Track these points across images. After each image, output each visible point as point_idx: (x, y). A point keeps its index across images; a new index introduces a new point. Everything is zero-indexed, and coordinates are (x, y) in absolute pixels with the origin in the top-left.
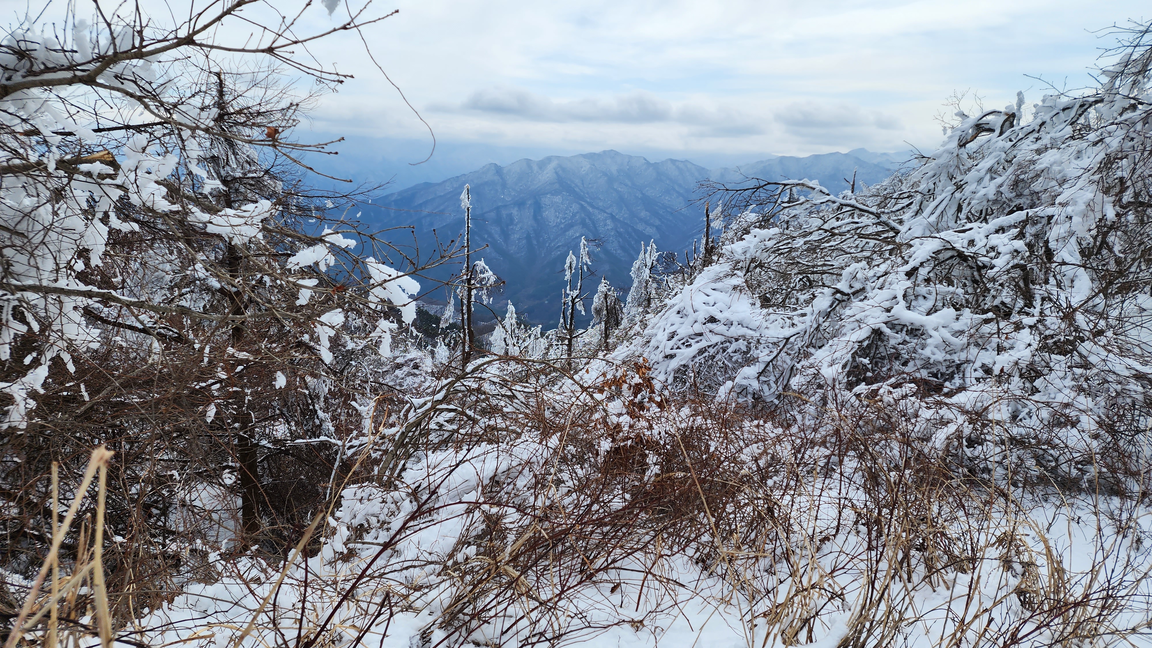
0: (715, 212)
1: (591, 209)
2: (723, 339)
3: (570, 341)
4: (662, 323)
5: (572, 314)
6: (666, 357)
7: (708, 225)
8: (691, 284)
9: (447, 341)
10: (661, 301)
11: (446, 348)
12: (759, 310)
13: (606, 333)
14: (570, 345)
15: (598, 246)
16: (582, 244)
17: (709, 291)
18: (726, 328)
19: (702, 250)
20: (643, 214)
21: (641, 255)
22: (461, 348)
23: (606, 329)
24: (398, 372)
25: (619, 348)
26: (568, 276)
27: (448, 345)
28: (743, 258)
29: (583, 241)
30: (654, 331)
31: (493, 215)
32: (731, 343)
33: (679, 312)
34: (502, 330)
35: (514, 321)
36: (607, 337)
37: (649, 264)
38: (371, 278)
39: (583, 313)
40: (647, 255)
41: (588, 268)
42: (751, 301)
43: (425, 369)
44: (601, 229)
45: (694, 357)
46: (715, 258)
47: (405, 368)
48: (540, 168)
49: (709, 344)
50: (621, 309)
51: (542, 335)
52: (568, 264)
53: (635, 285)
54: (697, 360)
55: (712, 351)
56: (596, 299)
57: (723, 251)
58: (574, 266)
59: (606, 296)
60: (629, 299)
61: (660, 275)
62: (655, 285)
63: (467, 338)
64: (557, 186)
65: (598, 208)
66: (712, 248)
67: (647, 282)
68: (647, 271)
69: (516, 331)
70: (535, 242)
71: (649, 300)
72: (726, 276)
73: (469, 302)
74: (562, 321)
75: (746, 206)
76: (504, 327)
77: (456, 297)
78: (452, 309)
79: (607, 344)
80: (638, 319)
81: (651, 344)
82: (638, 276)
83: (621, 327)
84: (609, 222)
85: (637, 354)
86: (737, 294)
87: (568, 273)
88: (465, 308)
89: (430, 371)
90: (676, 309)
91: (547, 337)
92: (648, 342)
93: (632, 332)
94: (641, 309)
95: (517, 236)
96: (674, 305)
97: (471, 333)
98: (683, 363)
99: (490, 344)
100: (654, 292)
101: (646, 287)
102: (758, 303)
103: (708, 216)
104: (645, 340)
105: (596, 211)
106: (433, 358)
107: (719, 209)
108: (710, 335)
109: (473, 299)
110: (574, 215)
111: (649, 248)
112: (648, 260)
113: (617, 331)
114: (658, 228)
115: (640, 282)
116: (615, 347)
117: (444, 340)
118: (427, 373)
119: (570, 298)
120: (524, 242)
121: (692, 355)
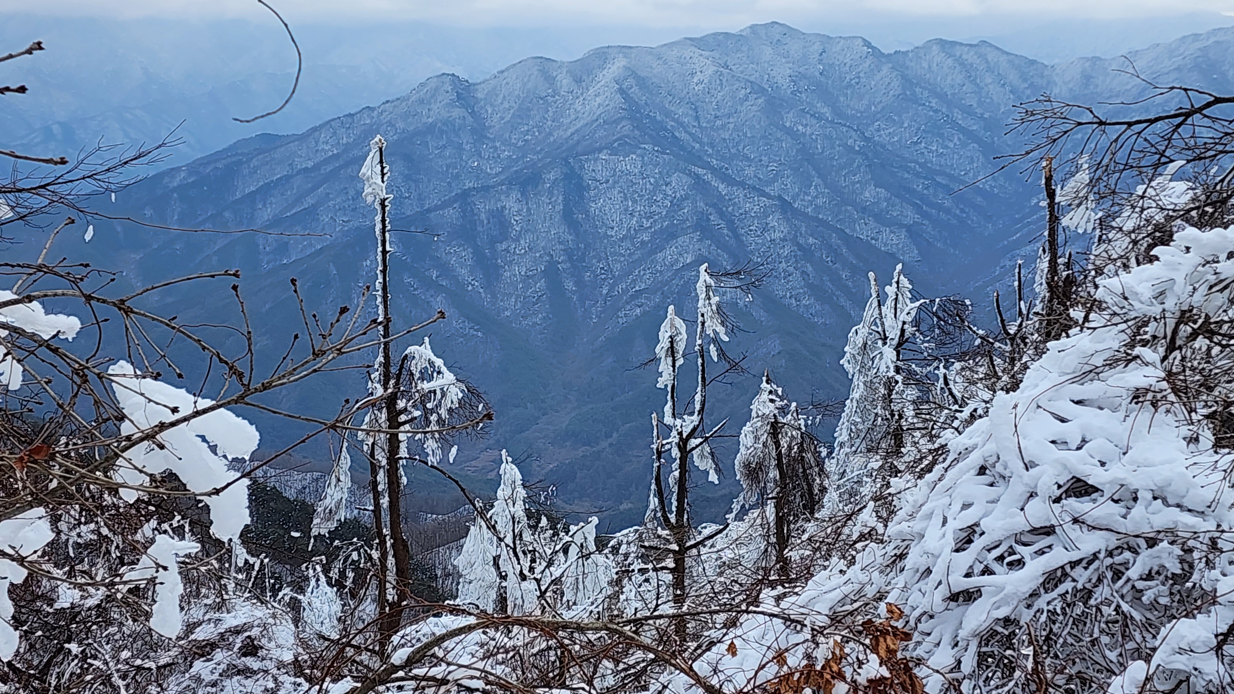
0: (1071, 184)
1: (722, 188)
2: (1113, 541)
3: (680, 557)
4: (937, 503)
5: (681, 482)
6: (954, 597)
7: (1054, 219)
8: (1014, 386)
9: (334, 574)
10: (932, 438)
11: (331, 592)
12: (1209, 458)
13: (779, 533)
14: (679, 571)
15: (746, 289)
16: (700, 287)
17: (1067, 409)
18: (1118, 509)
19: (1041, 289)
20: (869, 194)
21: (870, 312)
22: (373, 591)
23: (780, 521)
24: (198, 665)
25: (820, 576)
26: (666, 378)
27: (339, 585)
28: (1156, 310)
29: (704, 277)
30: (917, 525)
31: (451, 214)
32: (1135, 552)
33: (982, 471)
34: (487, 534)
35: (519, 510)
36: (783, 542)
37: (894, 334)
38: (122, 418)
39: (713, 477)
40: (887, 310)
41: (721, 353)
42: (1185, 431)
43: (275, 653)
44: (752, 242)
45: (1034, 595)
46: (1077, 314)
47: (219, 655)
48: (578, 81)
49: (1075, 556)
50: (820, 464)
51: (601, 544)
52: (664, 343)
53: (856, 395)
54: (1041, 603)
55: (1082, 576)
56: (746, 437)
57: (1099, 294)
58: (681, 347)
59: (775, 429)
60: (842, 435)
61: (925, 362)
62: (912, 393)
63: (391, 561)
64: (625, 128)
65: (742, 184)
66: (1070, 281)
67: (890, 384)
68: (889, 353)
69: (527, 536)
70: (570, 285)
71: (898, 436)
72: (1112, 363)
73: (393, 459)
74: (654, 501)
75: (1157, 166)
76: (492, 528)
77: (355, 447)
78: (346, 481)
79: (784, 563)
80: (867, 489)
81: (909, 562)
82: (863, 369)
83: (822, 514)
84: (773, 221)
85: (870, 592)
86: (1145, 414)
87: (665, 367)
88: (381, 477)
89: (288, 657)
90: (975, 459)
91: (615, 550)
92: (902, 557)
93: (854, 530)
94: (875, 463)
95: (518, 270)
96: (968, 451)
97: (401, 547)
98: (1002, 613)
99: (455, 575)
100: (909, 412)
101: (888, 399)
102: (1207, 437)
103: (1051, 195)
104: (890, 549)
105: (740, 193)
106: (296, 621)
107: (1084, 177)
108: (1074, 531)
109: (403, 452)
110: (676, 205)
111: (891, 290)
112: (889, 321)
113: (811, 528)
114: (913, 232)
115: (869, 386)
116: (807, 574)
117: (326, 570)
118: (281, 665)
119: (674, 438)
120: (541, 284)
121: (1027, 589)
